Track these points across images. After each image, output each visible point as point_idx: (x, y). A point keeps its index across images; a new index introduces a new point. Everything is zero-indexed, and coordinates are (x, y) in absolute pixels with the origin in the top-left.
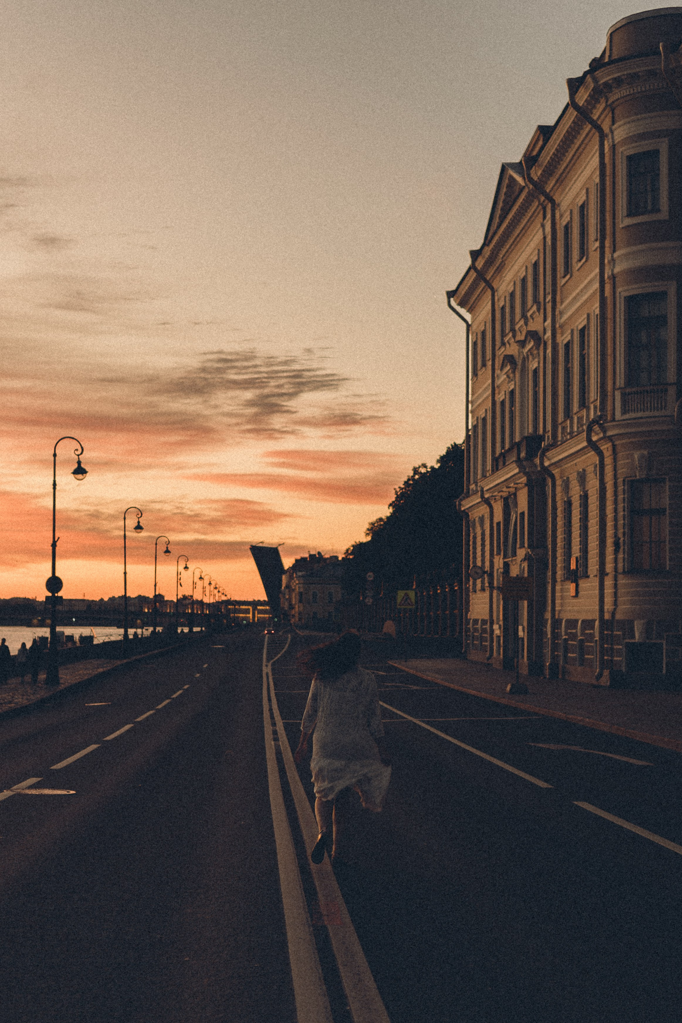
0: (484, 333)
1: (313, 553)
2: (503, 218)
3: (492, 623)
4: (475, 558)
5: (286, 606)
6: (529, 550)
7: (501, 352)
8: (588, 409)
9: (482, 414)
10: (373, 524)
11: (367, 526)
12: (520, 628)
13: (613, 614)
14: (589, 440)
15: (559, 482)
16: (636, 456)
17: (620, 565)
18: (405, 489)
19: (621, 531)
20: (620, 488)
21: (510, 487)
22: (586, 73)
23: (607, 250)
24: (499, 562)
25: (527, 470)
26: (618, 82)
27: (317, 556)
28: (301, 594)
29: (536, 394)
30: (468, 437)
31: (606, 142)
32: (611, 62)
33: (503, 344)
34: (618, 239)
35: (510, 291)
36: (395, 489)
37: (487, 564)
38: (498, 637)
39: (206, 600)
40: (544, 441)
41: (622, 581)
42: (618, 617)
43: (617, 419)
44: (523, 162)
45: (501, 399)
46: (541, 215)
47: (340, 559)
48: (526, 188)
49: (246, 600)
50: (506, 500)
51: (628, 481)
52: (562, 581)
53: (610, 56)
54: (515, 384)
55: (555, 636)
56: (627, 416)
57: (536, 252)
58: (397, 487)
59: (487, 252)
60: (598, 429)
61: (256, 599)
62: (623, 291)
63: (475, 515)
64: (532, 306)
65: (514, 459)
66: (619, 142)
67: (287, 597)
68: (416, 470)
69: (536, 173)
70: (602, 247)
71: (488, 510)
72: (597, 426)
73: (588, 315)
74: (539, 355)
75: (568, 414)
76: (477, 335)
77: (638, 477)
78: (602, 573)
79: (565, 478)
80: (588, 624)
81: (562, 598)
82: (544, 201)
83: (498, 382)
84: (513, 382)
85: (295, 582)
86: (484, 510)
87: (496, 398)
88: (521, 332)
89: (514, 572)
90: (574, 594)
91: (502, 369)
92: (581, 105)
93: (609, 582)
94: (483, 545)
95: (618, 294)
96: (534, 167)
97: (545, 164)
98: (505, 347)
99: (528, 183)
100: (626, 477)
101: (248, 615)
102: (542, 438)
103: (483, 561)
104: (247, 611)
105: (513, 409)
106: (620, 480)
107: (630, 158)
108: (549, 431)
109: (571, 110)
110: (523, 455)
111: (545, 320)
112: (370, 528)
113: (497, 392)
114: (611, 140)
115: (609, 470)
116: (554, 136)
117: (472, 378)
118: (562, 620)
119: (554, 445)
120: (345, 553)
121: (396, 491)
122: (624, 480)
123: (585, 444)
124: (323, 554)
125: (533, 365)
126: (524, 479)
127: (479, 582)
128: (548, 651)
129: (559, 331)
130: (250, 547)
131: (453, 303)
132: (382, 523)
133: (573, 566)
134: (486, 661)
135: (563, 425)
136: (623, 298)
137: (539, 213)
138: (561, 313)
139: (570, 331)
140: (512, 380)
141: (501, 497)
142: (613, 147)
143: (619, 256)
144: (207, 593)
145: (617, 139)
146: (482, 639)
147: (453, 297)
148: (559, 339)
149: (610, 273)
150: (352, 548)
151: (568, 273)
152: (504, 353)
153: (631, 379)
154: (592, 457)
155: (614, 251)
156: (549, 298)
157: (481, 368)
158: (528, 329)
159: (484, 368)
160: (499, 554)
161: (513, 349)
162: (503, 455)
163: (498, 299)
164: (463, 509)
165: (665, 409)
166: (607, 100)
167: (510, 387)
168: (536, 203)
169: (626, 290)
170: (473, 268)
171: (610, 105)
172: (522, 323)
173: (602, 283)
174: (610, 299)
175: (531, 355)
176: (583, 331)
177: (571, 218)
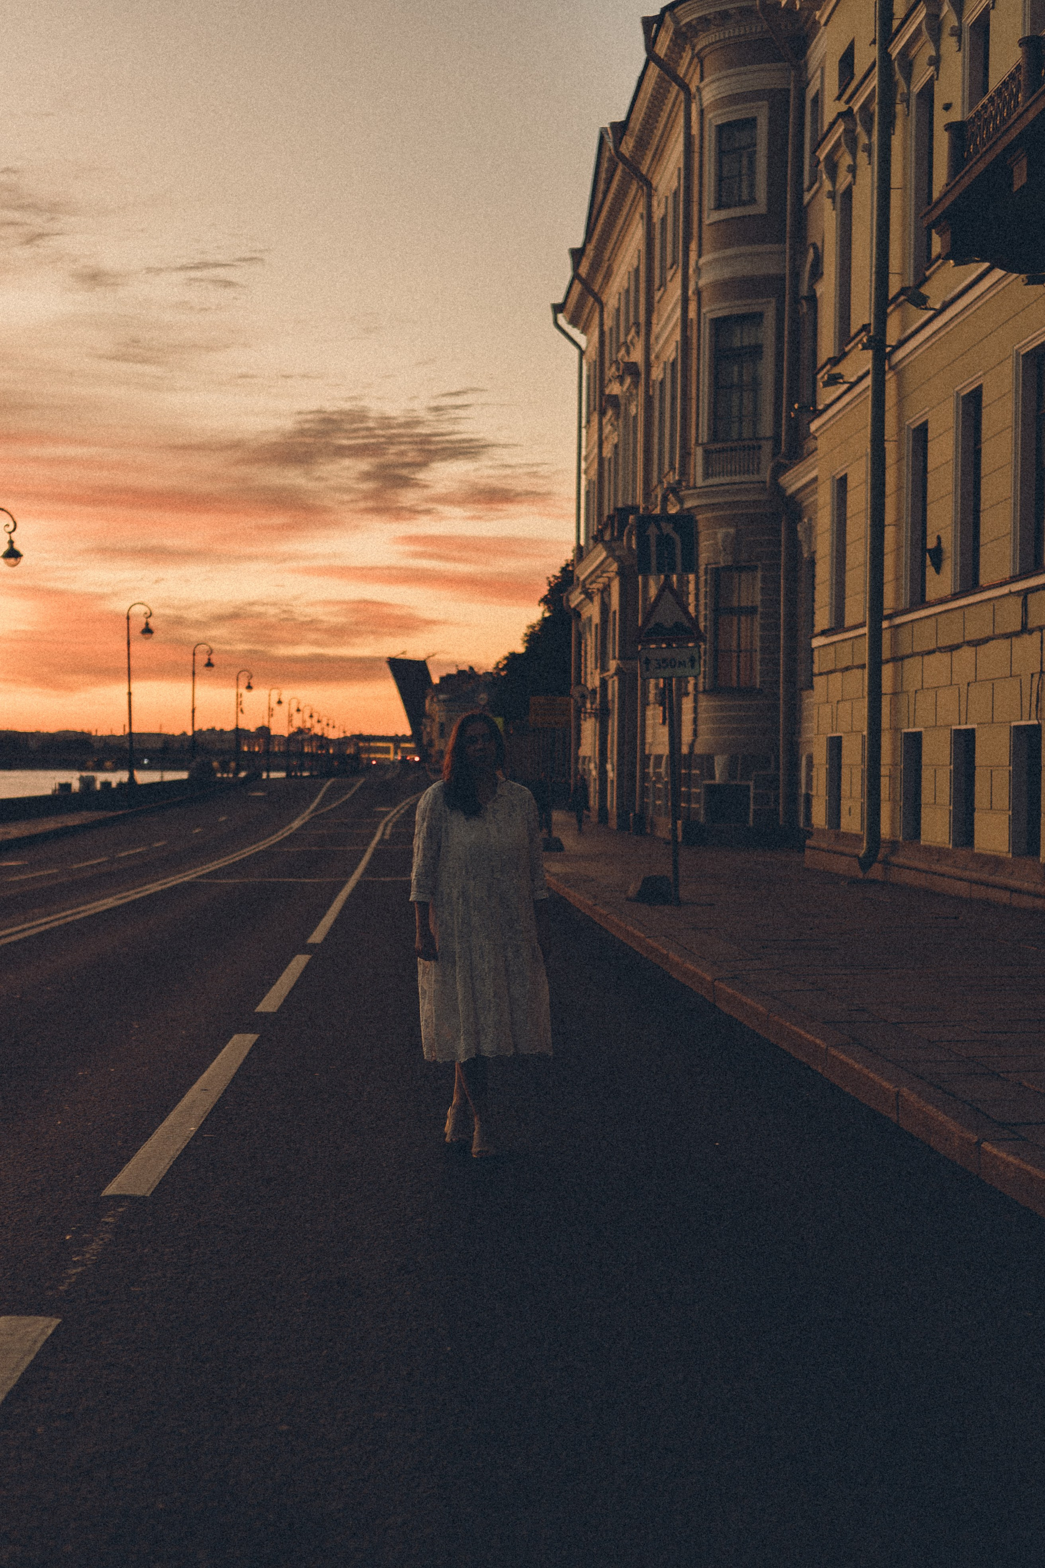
0: (595, 364)
1: (460, 668)
6: (619, 663)
13: (691, 747)
16: (719, 536)
17: (702, 681)
20: (703, 578)
21: (603, 575)
22: (664, 14)
23: (693, 255)
25: (617, 555)
26: (705, 22)
27: (468, 672)
28: (441, 725)
31: (693, 109)
33: (608, 379)
34: (705, 241)
35: (616, 308)
41: (701, 703)
42: (699, 749)
43: (698, 485)
49: (385, 735)
50: (602, 593)
51: (711, 569)
52: (652, 704)
54: (619, 436)
55: (645, 777)
56: (711, 481)
57: (637, 253)
59: (589, 251)
60: (674, 499)
61: (399, 734)
62: (707, 312)
64: (633, 328)
66: (707, 107)
69: (627, 148)
70: (686, 251)
72: (673, 495)
73: (675, 346)
74: (637, 396)
76: (589, 368)
77: (722, 564)
81: (653, 726)
82: (642, 186)
83: (604, 434)
84: (617, 433)
85: (437, 707)
87: (603, 456)
88: (622, 364)
90: (661, 721)
91: (607, 414)
92: (662, 58)
93: (688, 705)
95: (702, 316)
96: (625, 138)
97: (636, 132)
100: (710, 564)
101: (387, 756)
102: (631, 510)
104: (386, 750)
105: (617, 470)
106: (703, 568)
107: (720, 128)
109: (650, 67)
110: (616, 534)
113: (603, 447)
114: (699, 104)
118: (650, 756)
122: (706, 569)
126: (615, 566)
129: (653, 366)
130: (387, 661)
131: (560, 319)
133: (660, 684)
136: (707, 320)
138: (655, 340)
139: (662, 365)
140: (616, 430)
141: (598, 589)
142: (702, 113)
143: (704, 264)
145: (706, 102)
147: (560, 313)
148: (653, 377)
149: (694, 288)
150: (504, 661)
151: (662, 285)
152: (609, 393)
153: (717, 432)
155: (700, 256)
156: (645, 318)
157: (592, 414)
158: (628, 361)
159: (594, 414)
160: (596, 667)
161: (616, 388)
162: (600, 533)
163: (606, 319)
164: (572, 607)
165: (758, 472)
166: (693, 49)
167: (614, 439)
168: (634, 187)
169: (713, 309)
170: (576, 276)
171: (698, 55)
172: (623, 352)
173: (685, 300)
174: (695, 322)
175: (630, 398)
176: (674, 364)
177: (666, 210)
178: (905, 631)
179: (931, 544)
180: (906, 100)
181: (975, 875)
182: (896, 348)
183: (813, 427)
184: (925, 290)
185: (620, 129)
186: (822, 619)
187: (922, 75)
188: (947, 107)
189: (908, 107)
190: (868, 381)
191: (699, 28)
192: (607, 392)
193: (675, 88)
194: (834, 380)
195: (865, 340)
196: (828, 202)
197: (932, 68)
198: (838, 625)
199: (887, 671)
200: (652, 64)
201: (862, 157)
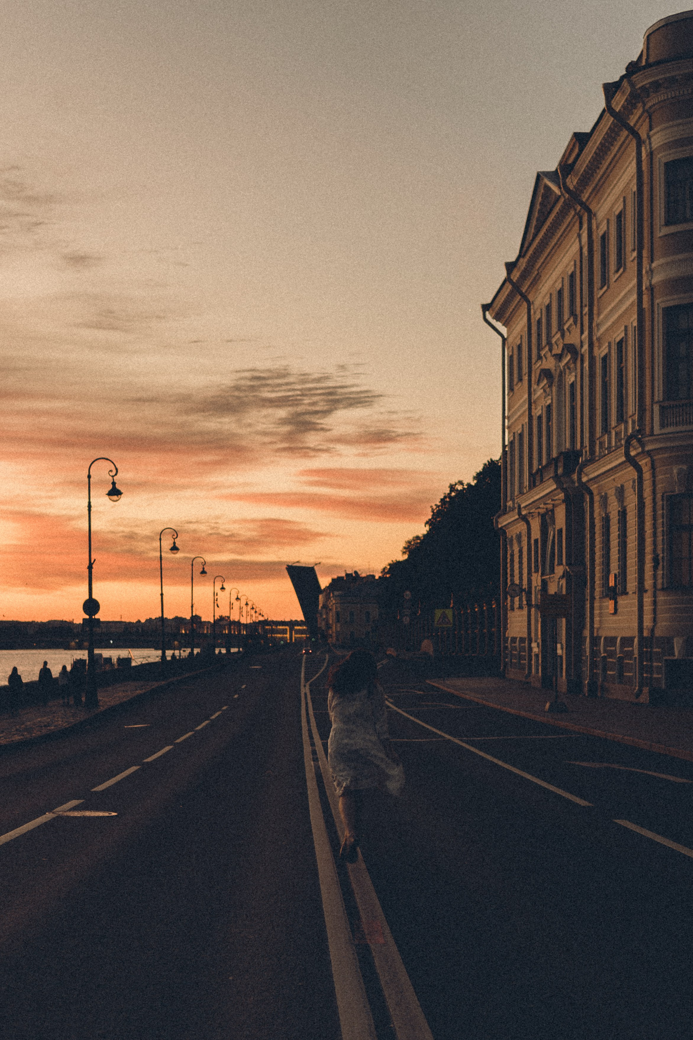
0: (520, 347)
1: (348, 572)
2: (538, 229)
3: (530, 641)
4: (512, 575)
5: (323, 625)
6: (567, 567)
7: (537, 366)
8: (626, 422)
9: (518, 429)
10: (409, 542)
11: (404, 545)
12: (559, 646)
13: (652, 631)
14: (627, 454)
15: (597, 498)
16: (675, 471)
17: (660, 581)
18: (442, 507)
19: (660, 547)
20: (660, 503)
21: (547, 504)
22: (622, 78)
23: (645, 261)
24: (537, 580)
25: (565, 486)
26: (656, 86)
27: (354, 575)
28: (338, 614)
29: (573, 408)
30: (504, 453)
31: (643, 149)
32: (649, 65)
33: (540, 358)
34: (656, 249)
35: (546, 304)
36: (431, 507)
37: (525, 582)
38: (537, 656)
39: (243, 621)
40: (582, 455)
41: (661, 598)
42: (658, 633)
43: (655, 433)
44: (559, 170)
45: (538, 415)
46: (577, 225)
47: (377, 577)
48: (562, 197)
49: (283, 620)
50: (543, 516)
51: (667, 496)
52: (600, 598)
53: (646, 60)
54: (552, 399)
55: (594, 653)
56: (666, 430)
57: (572, 263)
58: (433, 505)
59: (523, 263)
60: (635, 444)
61: (294, 619)
62: (661, 302)
63: (512, 532)
64: (569, 319)
65: (552, 475)
66: (656, 149)
67: (324, 616)
68: (452, 487)
69: (572, 182)
70: (640, 256)
71: (525, 526)
72: (635, 440)
73: (626, 327)
74: (576, 369)
75: (606, 429)
76: (513, 350)
77: (677, 492)
78: (641, 590)
79: (603, 494)
80: (627, 641)
81: (601, 615)
82: (580, 211)
83: (534, 397)
84: (550, 397)
85: (332, 601)
86: (521, 527)
87: (533, 414)
88: (557, 345)
89: (552, 589)
90: (612, 612)
91: (538, 383)
92: (617, 111)
93: (648, 599)
94: (521, 563)
95: (656, 305)
96: (570, 176)
97: (581, 172)
98: (542, 362)
99: (564, 192)
100: (666, 492)
101: (285, 636)
102: (578, 454)
103: (521, 578)
104: (284, 632)
105: (550, 423)
106: (659, 496)
107: (669, 164)
108: (586, 447)
109: (607, 115)
110: (560, 471)
111: (582, 333)
112: (406, 546)
113: (533, 407)
114: (648, 147)
115: (647, 485)
116: (590, 144)
117: (508, 394)
118: (601, 637)
119: (592, 460)
120: (382, 572)
121: (432, 509)
122: (663, 496)
123: (624, 459)
124: (359, 573)
125: (570, 379)
126: (562, 496)
127: (517, 599)
128: (586, 670)
129: (596, 344)
130: (286, 566)
131: (488, 317)
132: (419, 541)
133: (612, 584)
134: (524, 679)
135: (602, 440)
136: (661, 309)
137: (575, 222)
138: (598, 325)
139: (607, 344)
140: (549, 395)
141: (539, 513)
142: (651, 155)
143: (657, 267)
144: (244, 613)
145: (655, 145)
146: (521, 658)
147: (488, 310)
148: (596, 352)
149: (648, 284)
150: (388, 567)
151: (605, 285)
152: (541, 367)
153: (669, 393)
154: (630, 473)
155: (652, 261)
156: (586, 310)
157: (517, 384)
158: (565, 343)
159: (520, 384)
160: (536, 571)
161: (549, 363)
162: (541, 472)
163: (535, 313)
164: (500, 526)
166: (644, 105)
169: (664, 301)
170: (508, 280)
171: (648, 110)
173: (641, 294)
174: (647, 310)
175: (568, 369)
176: (620, 342)
177: (608, 228)
191: (651, 90)
193: (626, 133)
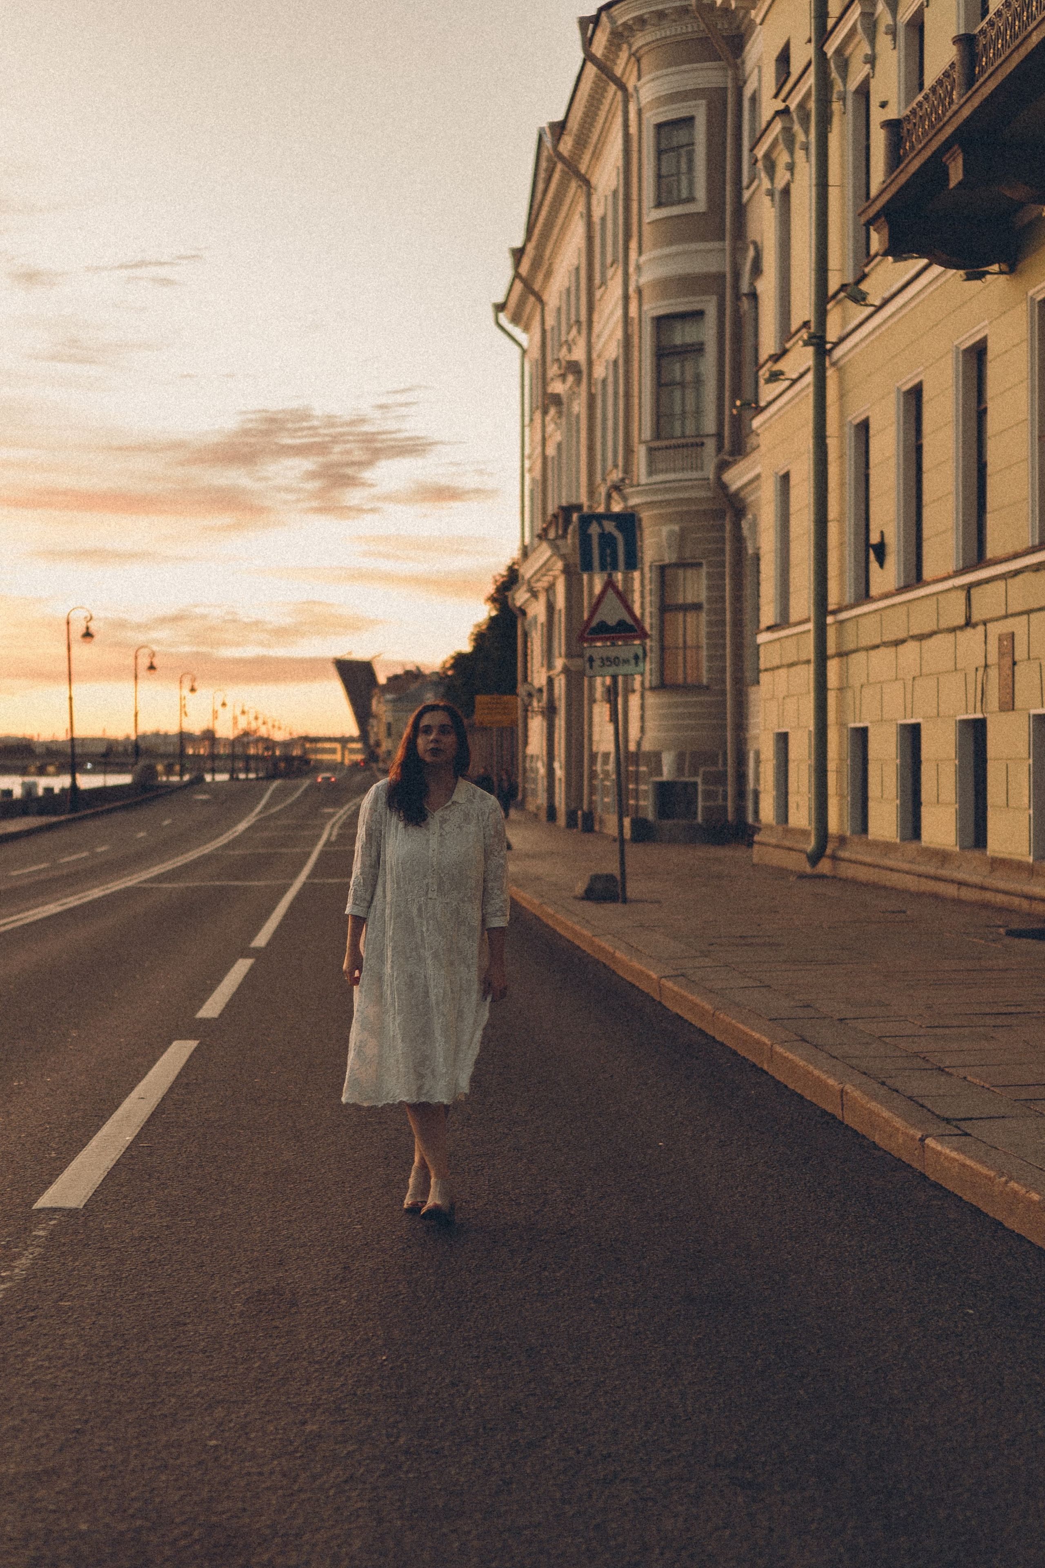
0: (537, 362)
1: (407, 669)
6: (565, 661)
13: (639, 744)
16: (664, 533)
17: (655, 680)
20: (647, 575)
21: (548, 574)
22: (601, 13)
23: (633, 254)
24: (543, 677)
25: (562, 554)
26: (641, 21)
27: (415, 672)
31: (630, 105)
33: (552, 378)
34: (645, 240)
35: (558, 307)
41: (651, 699)
42: (645, 747)
43: (641, 483)
45: (550, 456)
46: (581, 201)
48: (558, 164)
49: (333, 735)
50: (547, 592)
51: (656, 566)
54: (562, 435)
55: (593, 775)
56: (654, 478)
59: (530, 250)
60: (618, 496)
61: (346, 734)
62: (652, 309)
64: (572, 328)
65: (552, 537)
66: (645, 106)
67: (375, 729)
69: (566, 147)
70: (626, 249)
72: (616, 493)
75: (603, 477)
76: (531, 366)
77: (667, 561)
80: (609, 757)
81: (598, 724)
82: (579, 183)
83: (547, 433)
84: (560, 432)
85: (383, 707)
87: (546, 455)
88: (565, 362)
90: (607, 719)
92: (599, 57)
93: (635, 702)
95: (643, 314)
96: (562, 137)
97: (574, 133)
98: (553, 385)
99: (556, 158)
100: (655, 561)
101: (335, 756)
104: (333, 751)
105: (561, 468)
106: (648, 565)
107: (659, 127)
110: (560, 532)
112: (473, 633)
113: (547, 446)
114: (637, 103)
118: (598, 754)
120: (444, 668)
122: (651, 566)
124: (421, 669)
125: (575, 408)
126: (560, 565)
129: (595, 365)
130: (334, 662)
131: (502, 320)
132: (486, 628)
136: (648, 318)
137: (579, 198)
138: (597, 339)
139: (605, 363)
140: (559, 429)
141: (544, 588)
142: (640, 112)
143: (644, 263)
145: (643, 101)
147: (501, 312)
148: (595, 375)
149: (635, 286)
151: (602, 284)
153: (661, 429)
155: (640, 254)
156: (587, 317)
158: (570, 359)
159: (537, 412)
160: (543, 665)
161: (559, 386)
162: (545, 532)
163: (547, 318)
164: (517, 605)
165: (702, 469)
166: (630, 49)
167: (558, 437)
168: (574, 184)
169: (654, 307)
170: (517, 275)
171: (634, 54)
172: (564, 349)
173: (626, 298)
174: (636, 321)
175: (573, 394)
176: (615, 362)
177: (606, 209)
178: (849, 626)
179: (875, 539)
180: (843, 98)
181: (922, 869)
182: (836, 345)
183: (756, 423)
184: (864, 287)
185: (559, 128)
186: (768, 615)
187: (858, 73)
188: (883, 105)
189: (844, 105)
190: (809, 378)
191: (635, 28)
192: (550, 390)
193: (612, 88)
194: (775, 376)
195: (805, 337)
196: (767, 200)
197: (868, 66)
198: (783, 622)
199: (833, 666)
200: (589, 65)
201: (800, 154)
